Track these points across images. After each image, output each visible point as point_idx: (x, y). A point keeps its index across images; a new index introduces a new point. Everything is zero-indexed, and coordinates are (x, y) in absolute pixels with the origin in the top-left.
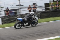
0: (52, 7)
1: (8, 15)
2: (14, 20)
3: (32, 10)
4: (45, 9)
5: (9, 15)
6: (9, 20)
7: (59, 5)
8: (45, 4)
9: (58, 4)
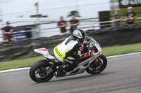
0: (118, 20)
1: (9, 40)
2: (25, 51)
3: (68, 28)
4: (101, 24)
5: (11, 39)
6: (12, 51)
7: (134, 14)
8: (101, 13)
9: (132, 13)
